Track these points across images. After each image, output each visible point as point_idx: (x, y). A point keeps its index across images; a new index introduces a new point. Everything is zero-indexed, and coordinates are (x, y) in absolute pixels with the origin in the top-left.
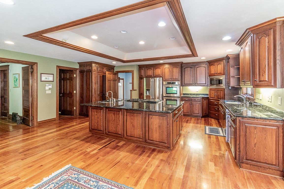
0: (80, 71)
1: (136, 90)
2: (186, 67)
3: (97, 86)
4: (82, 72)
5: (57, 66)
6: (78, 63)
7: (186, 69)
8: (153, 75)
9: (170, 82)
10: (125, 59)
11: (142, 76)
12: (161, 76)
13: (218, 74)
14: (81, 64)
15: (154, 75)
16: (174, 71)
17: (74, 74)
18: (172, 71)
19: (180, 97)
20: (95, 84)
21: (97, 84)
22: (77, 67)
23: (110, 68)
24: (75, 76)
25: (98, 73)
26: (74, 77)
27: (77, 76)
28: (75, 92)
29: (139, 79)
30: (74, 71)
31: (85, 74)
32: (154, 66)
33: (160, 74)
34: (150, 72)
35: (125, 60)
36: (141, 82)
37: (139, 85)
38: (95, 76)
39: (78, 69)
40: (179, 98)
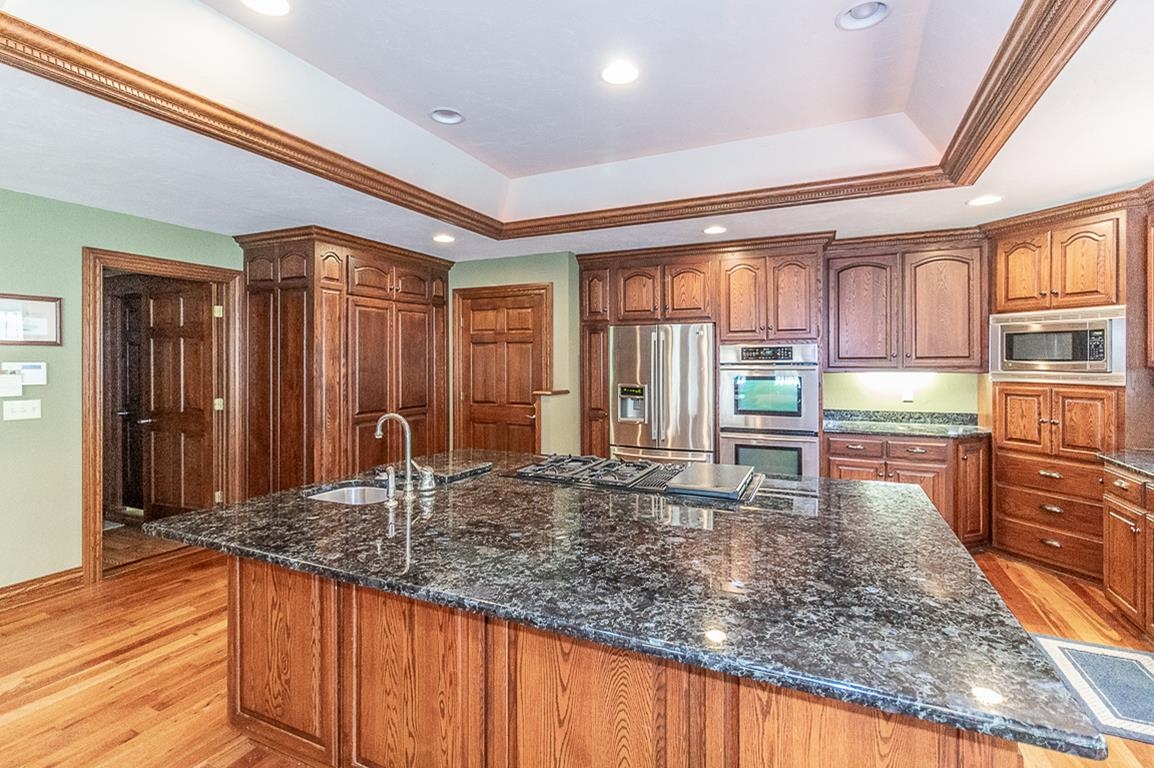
0: (247, 288)
1: (567, 392)
2: (848, 262)
3: (343, 370)
4: (258, 290)
5: (88, 251)
6: (235, 237)
7: (852, 273)
8: (659, 312)
9: (761, 349)
10: (505, 216)
11: (599, 317)
12: (709, 312)
13: (1067, 299)
14: (254, 246)
15: (665, 308)
16: (782, 285)
17: (214, 300)
18: (771, 286)
19: (816, 435)
20: (334, 357)
21: (343, 361)
22: (233, 259)
23: (423, 276)
24: (218, 311)
25: (352, 294)
26: (214, 321)
27: (231, 316)
28: (218, 404)
29: (582, 332)
30: (214, 287)
31: (275, 301)
32: (665, 260)
33: (697, 305)
34: (642, 294)
35: (504, 221)
36: (593, 350)
37: (582, 366)
38: (331, 312)
39: (238, 272)
40: (816, 439)
